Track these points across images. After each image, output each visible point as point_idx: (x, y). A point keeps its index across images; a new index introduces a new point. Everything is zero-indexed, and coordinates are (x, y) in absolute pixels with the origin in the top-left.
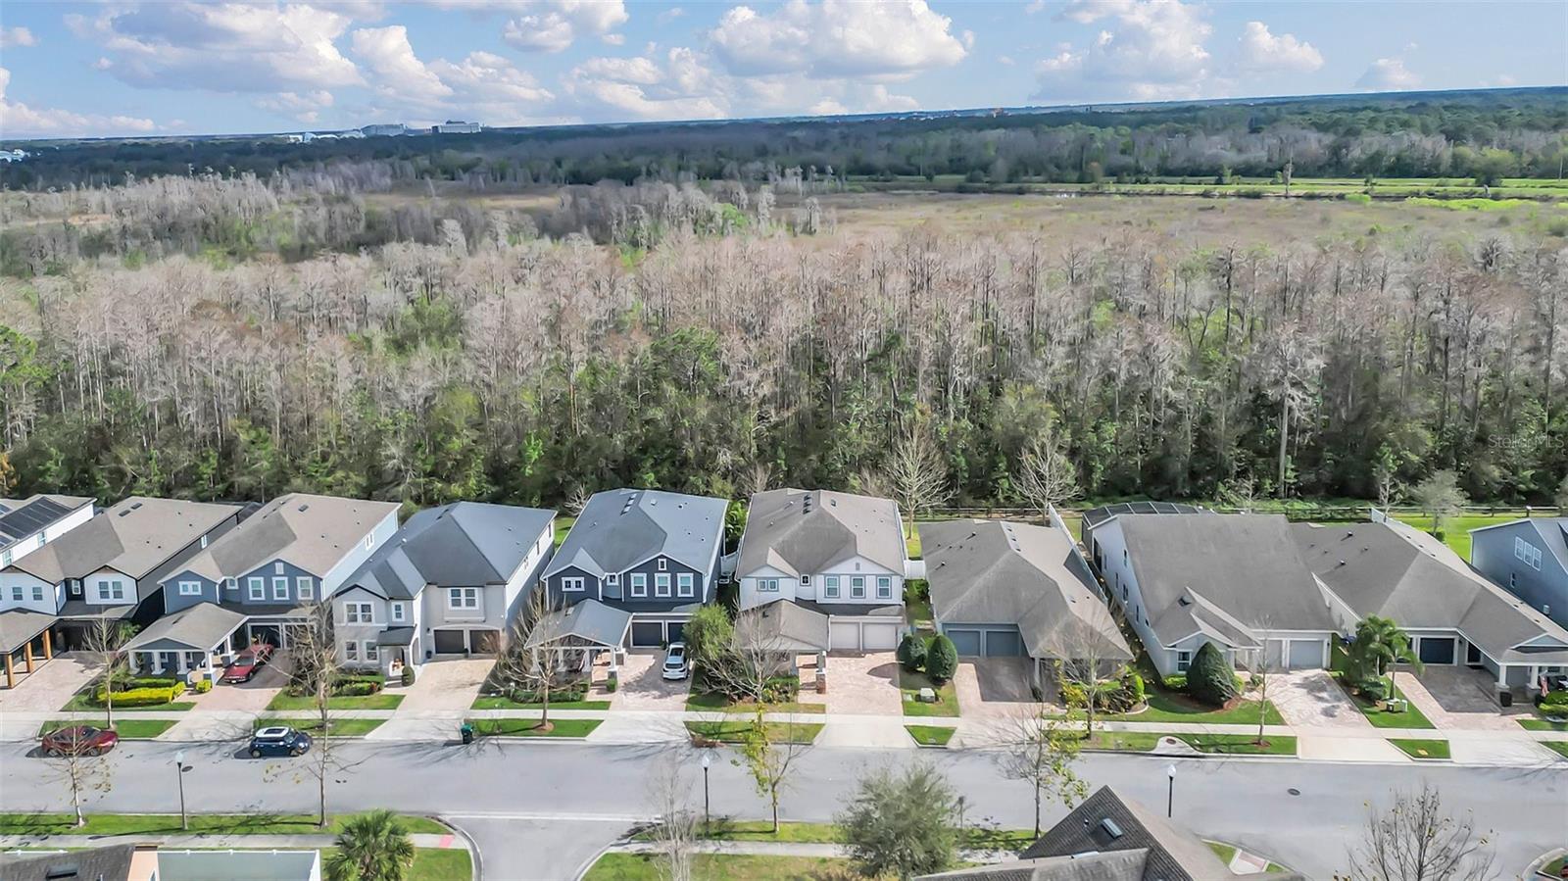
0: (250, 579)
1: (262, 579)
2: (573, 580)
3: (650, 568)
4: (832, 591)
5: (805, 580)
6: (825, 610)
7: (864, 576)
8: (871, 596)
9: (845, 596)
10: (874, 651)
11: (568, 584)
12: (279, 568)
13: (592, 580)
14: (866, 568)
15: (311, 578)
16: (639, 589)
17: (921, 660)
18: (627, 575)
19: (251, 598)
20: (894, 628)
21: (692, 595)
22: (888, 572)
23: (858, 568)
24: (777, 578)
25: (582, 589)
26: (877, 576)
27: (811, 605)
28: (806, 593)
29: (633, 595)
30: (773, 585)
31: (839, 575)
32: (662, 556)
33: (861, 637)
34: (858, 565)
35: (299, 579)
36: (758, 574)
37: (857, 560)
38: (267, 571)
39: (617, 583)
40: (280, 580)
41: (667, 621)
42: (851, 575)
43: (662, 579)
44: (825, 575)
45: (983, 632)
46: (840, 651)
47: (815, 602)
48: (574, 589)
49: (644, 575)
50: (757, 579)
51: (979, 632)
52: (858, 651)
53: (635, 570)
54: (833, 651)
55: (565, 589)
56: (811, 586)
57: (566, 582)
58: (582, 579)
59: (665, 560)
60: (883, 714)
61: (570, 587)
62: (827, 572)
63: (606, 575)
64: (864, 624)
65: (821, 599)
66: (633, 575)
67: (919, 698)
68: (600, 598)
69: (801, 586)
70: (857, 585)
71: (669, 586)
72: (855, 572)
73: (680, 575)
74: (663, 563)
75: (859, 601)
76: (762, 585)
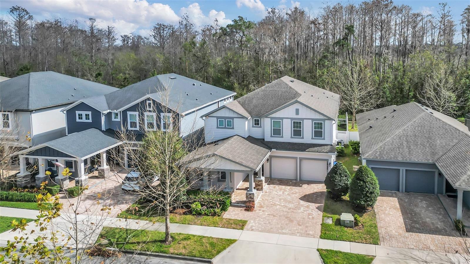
2: (84, 113)
3: (141, 108)
4: (277, 132)
5: (257, 123)
6: (269, 146)
7: (303, 119)
8: (308, 136)
9: (287, 136)
10: (309, 182)
11: (80, 117)
13: (96, 114)
14: (304, 113)
16: (133, 124)
18: (125, 113)
20: (326, 162)
22: (322, 117)
24: (233, 118)
25: (90, 121)
26: (313, 120)
27: (260, 142)
28: (257, 132)
29: (129, 128)
30: (230, 124)
31: (282, 119)
32: (149, 99)
33: (299, 168)
34: (297, 112)
36: (218, 115)
37: (296, 106)
39: (118, 119)
42: (292, 119)
43: (150, 117)
44: (272, 118)
45: (403, 170)
46: (281, 180)
47: (264, 139)
48: (84, 120)
49: (137, 113)
50: (218, 118)
51: (399, 169)
52: (295, 181)
53: (130, 109)
54: (275, 180)
55: (78, 120)
56: (261, 127)
57: (79, 114)
58: (90, 113)
59: (151, 102)
60: (298, 235)
61: (82, 119)
62: (273, 115)
63: (108, 111)
64: (301, 159)
65: (268, 138)
66: (129, 113)
67: (339, 222)
68: (103, 128)
69: (253, 127)
70: (297, 126)
71: (155, 123)
72: (295, 116)
73: (162, 115)
74: (150, 104)
75: (297, 140)
76: (221, 123)
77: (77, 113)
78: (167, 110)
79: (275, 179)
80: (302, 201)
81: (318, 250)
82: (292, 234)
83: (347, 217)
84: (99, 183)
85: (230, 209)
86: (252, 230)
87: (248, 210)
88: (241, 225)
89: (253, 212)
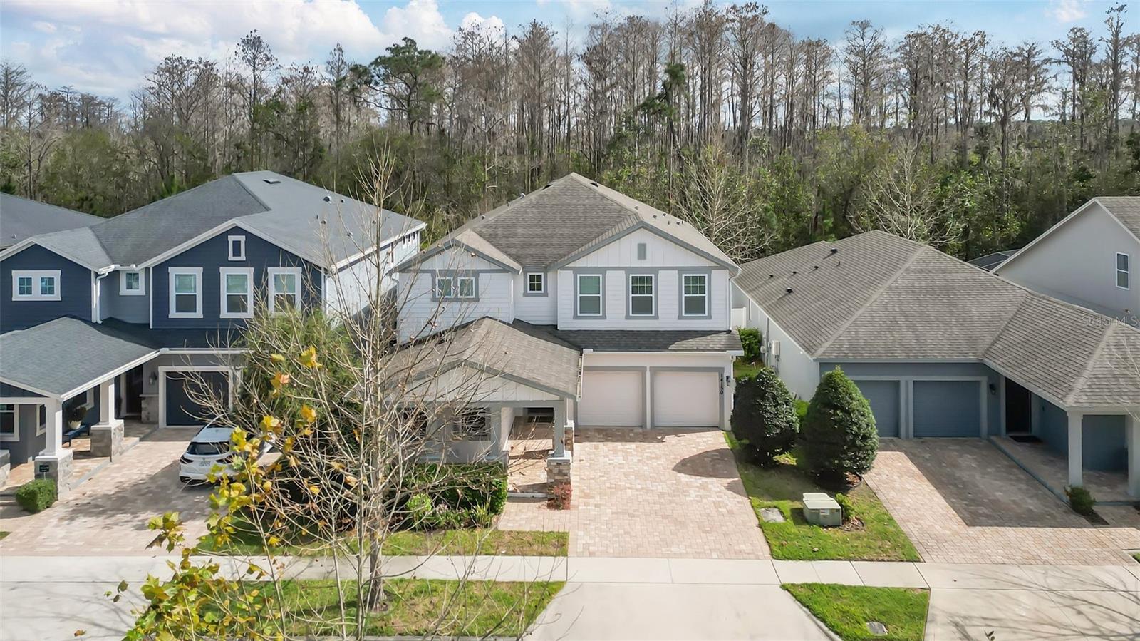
2: (37, 276)
3: (210, 256)
4: (590, 304)
5: (535, 284)
6: (576, 341)
7: (656, 270)
8: (668, 314)
9: (616, 314)
10: (679, 430)
11: (26, 286)
13: (76, 276)
14: (658, 255)
16: (186, 303)
17: (786, 440)
18: (161, 272)
20: (717, 374)
22: (704, 263)
23: (642, 254)
24: (476, 273)
25: (56, 296)
26: (681, 270)
27: (550, 332)
28: (536, 309)
29: (173, 314)
30: (467, 287)
31: (604, 270)
32: (237, 230)
33: (646, 397)
34: (642, 251)
36: (439, 264)
37: (640, 237)
39: (139, 291)
42: (628, 270)
43: (236, 279)
44: (576, 270)
45: (906, 381)
46: (606, 430)
47: (555, 327)
48: (37, 295)
49: (198, 272)
50: (434, 273)
51: (898, 382)
52: (640, 430)
53: (177, 261)
54: (588, 430)
55: (17, 296)
56: (546, 295)
57: (22, 280)
58: (56, 275)
59: (242, 239)
60: (715, 555)
61: (29, 292)
62: (580, 263)
63: (113, 267)
64: (655, 371)
65: (566, 322)
66: (173, 271)
67: (800, 516)
68: (96, 317)
69: (526, 295)
70: (642, 288)
71: (250, 293)
72: (637, 263)
73: (272, 271)
74: (237, 244)
75: (642, 324)
76: (445, 286)
77: (17, 275)
78: (292, 259)
79: (587, 428)
80: (682, 475)
81: (784, 587)
82: (698, 555)
83: (818, 501)
84: (97, 471)
85: (508, 507)
86: (592, 554)
87: (557, 507)
88: (558, 544)
89: (573, 511)
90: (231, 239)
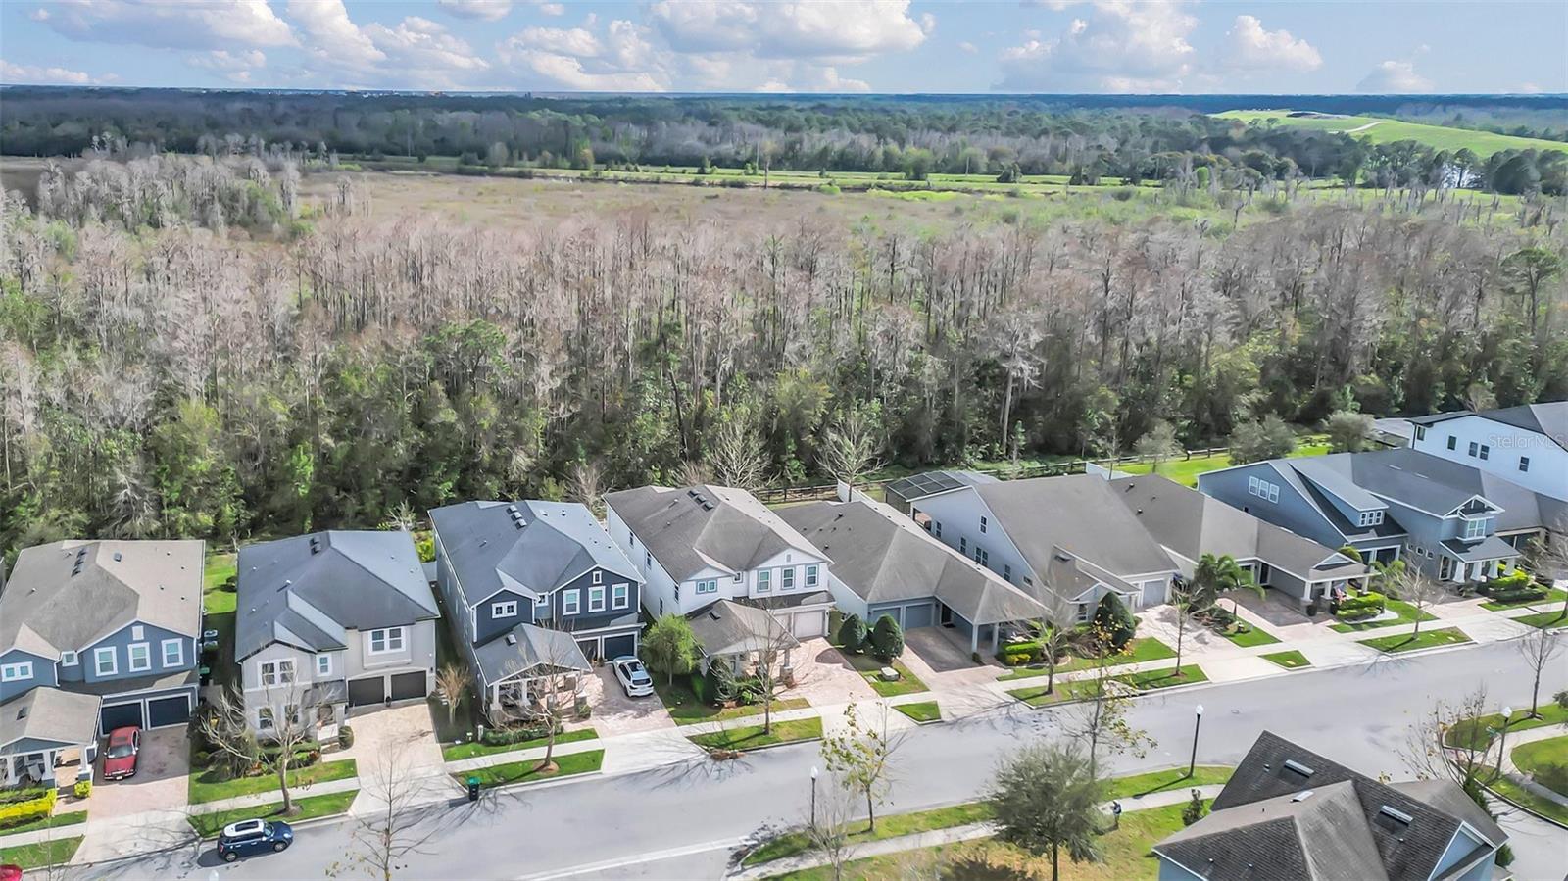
0: (97, 651)
1: (113, 649)
2: (504, 605)
3: (583, 584)
4: (765, 585)
5: (738, 578)
6: (760, 604)
7: (794, 566)
8: (799, 586)
9: (777, 589)
10: (804, 640)
11: (499, 610)
12: (138, 633)
13: (525, 603)
14: (796, 559)
15: (180, 641)
16: (571, 607)
18: (560, 593)
19: (99, 673)
20: (821, 613)
21: (626, 606)
22: (817, 561)
23: (789, 559)
24: (716, 579)
25: (515, 614)
26: (806, 565)
27: (748, 601)
28: (742, 590)
29: (565, 613)
30: (712, 586)
31: (771, 569)
32: (598, 569)
33: (791, 626)
34: (789, 558)
35: (164, 643)
36: (698, 576)
37: (788, 551)
38: (122, 638)
39: (546, 603)
40: (139, 650)
41: (604, 637)
42: (782, 567)
43: (597, 592)
44: (758, 571)
45: (903, 608)
47: (750, 598)
48: (506, 614)
49: (578, 591)
50: (697, 581)
53: (565, 588)
55: (494, 616)
56: (744, 583)
57: (497, 608)
58: (514, 603)
59: (600, 573)
61: (502, 614)
62: (761, 566)
64: (795, 614)
65: (754, 595)
66: (565, 593)
67: (882, 678)
69: (735, 584)
70: (788, 576)
71: (603, 600)
72: (786, 564)
73: (614, 587)
74: (597, 576)
75: (789, 592)
76: (702, 587)
77: (494, 606)
78: (622, 579)
80: (822, 663)
81: (891, 706)
83: (886, 670)
86: (820, 704)
87: (794, 686)
88: (803, 703)
89: (800, 687)
90: (594, 573)
